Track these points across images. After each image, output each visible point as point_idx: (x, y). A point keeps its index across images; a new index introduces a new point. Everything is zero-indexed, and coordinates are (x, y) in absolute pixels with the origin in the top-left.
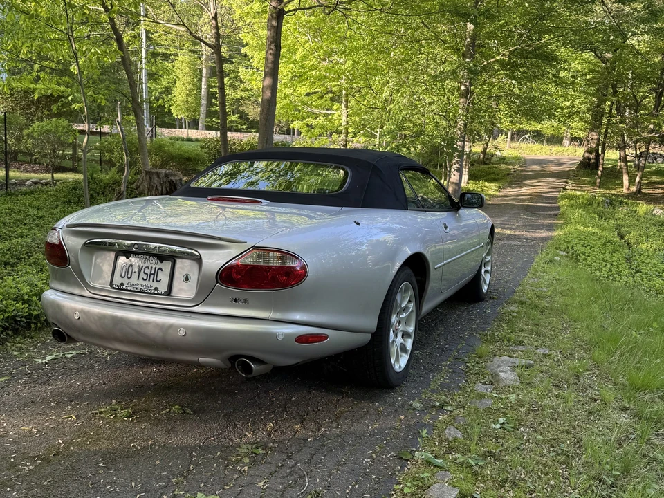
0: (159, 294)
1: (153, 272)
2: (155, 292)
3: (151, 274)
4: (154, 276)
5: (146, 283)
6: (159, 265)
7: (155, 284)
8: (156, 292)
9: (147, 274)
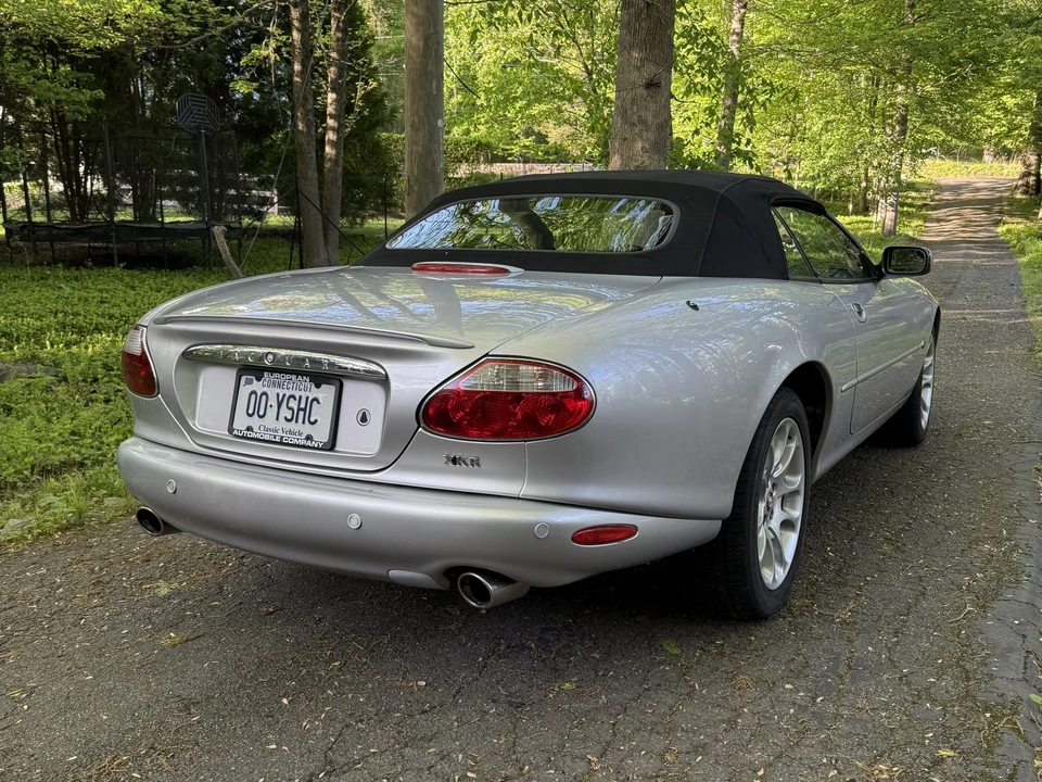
0: (313, 448)
1: (302, 406)
2: (307, 445)
3: (299, 409)
4: (304, 411)
5: (292, 426)
6: (314, 393)
7: (307, 429)
8: (309, 443)
9: (292, 409)
